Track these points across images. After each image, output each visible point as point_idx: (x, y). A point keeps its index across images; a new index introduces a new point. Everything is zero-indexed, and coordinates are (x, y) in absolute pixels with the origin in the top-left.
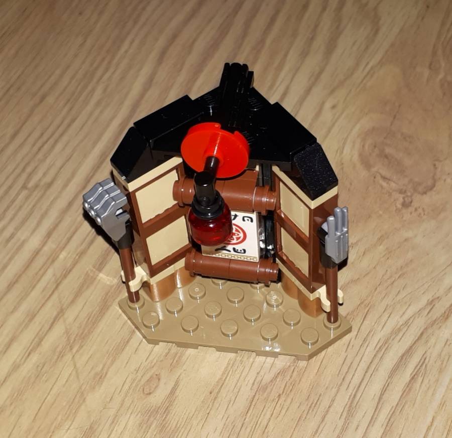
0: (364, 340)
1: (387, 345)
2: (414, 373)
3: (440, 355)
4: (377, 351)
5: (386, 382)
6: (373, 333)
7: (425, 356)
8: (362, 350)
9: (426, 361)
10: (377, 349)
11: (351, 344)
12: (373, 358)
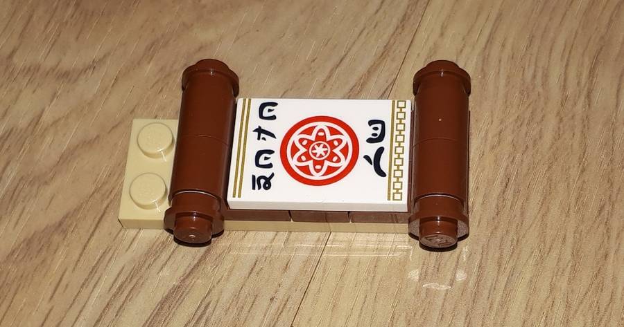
0: (91, 272)
1: (135, 280)
3: (237, 295)
4: (115, 296)
6: (110, 254)
7: (207, 301)
8: (85, 292)
9: (208, 311)
10: (114, 290)
11: (64, 282)
12: (105, 309)
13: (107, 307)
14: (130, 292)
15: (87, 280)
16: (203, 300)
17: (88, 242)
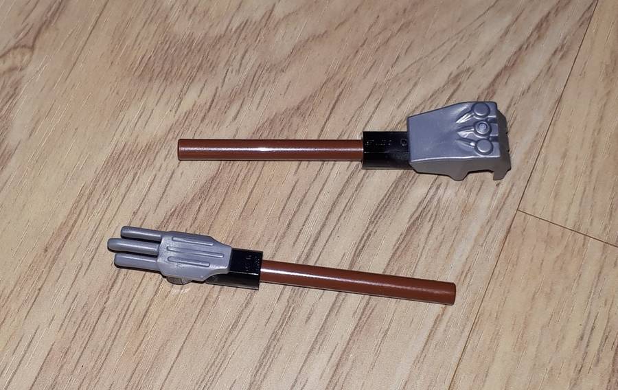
2: (417, 215)
5: (366, 232)
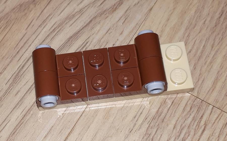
13: (48, 36)
14: (57, 32)
15: (41, 24)
16: (86, 41)
17: (44, 10)
